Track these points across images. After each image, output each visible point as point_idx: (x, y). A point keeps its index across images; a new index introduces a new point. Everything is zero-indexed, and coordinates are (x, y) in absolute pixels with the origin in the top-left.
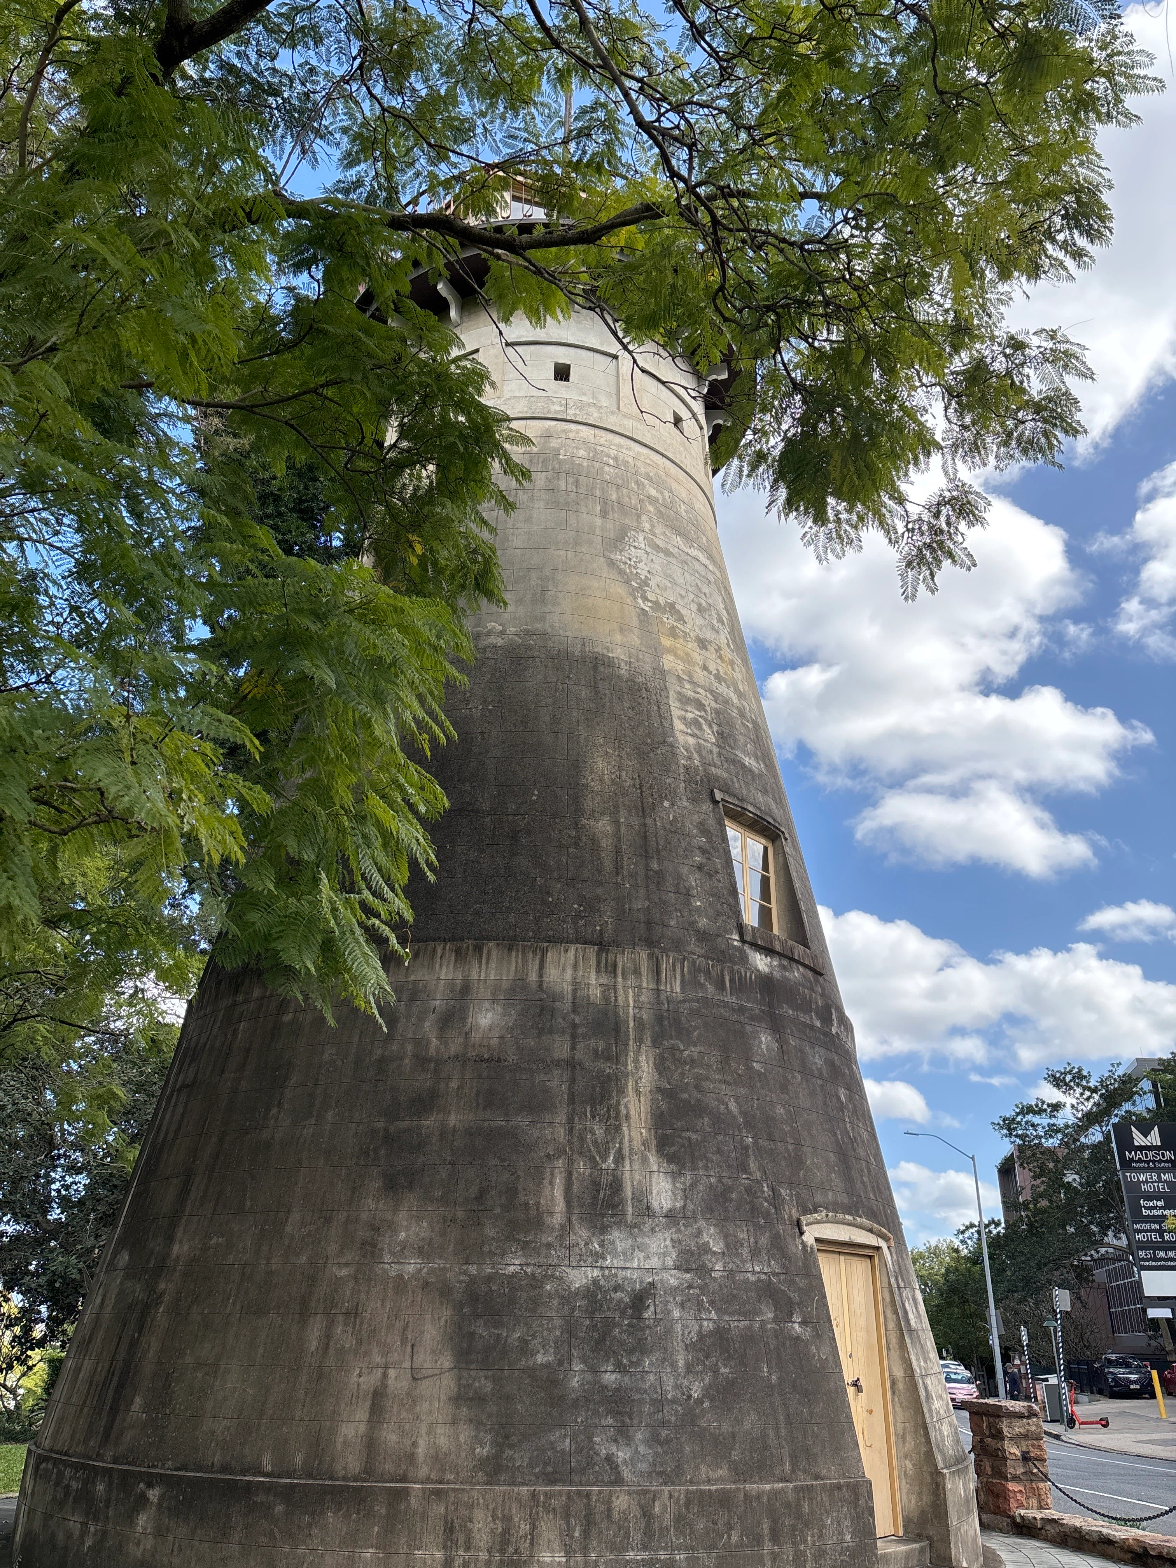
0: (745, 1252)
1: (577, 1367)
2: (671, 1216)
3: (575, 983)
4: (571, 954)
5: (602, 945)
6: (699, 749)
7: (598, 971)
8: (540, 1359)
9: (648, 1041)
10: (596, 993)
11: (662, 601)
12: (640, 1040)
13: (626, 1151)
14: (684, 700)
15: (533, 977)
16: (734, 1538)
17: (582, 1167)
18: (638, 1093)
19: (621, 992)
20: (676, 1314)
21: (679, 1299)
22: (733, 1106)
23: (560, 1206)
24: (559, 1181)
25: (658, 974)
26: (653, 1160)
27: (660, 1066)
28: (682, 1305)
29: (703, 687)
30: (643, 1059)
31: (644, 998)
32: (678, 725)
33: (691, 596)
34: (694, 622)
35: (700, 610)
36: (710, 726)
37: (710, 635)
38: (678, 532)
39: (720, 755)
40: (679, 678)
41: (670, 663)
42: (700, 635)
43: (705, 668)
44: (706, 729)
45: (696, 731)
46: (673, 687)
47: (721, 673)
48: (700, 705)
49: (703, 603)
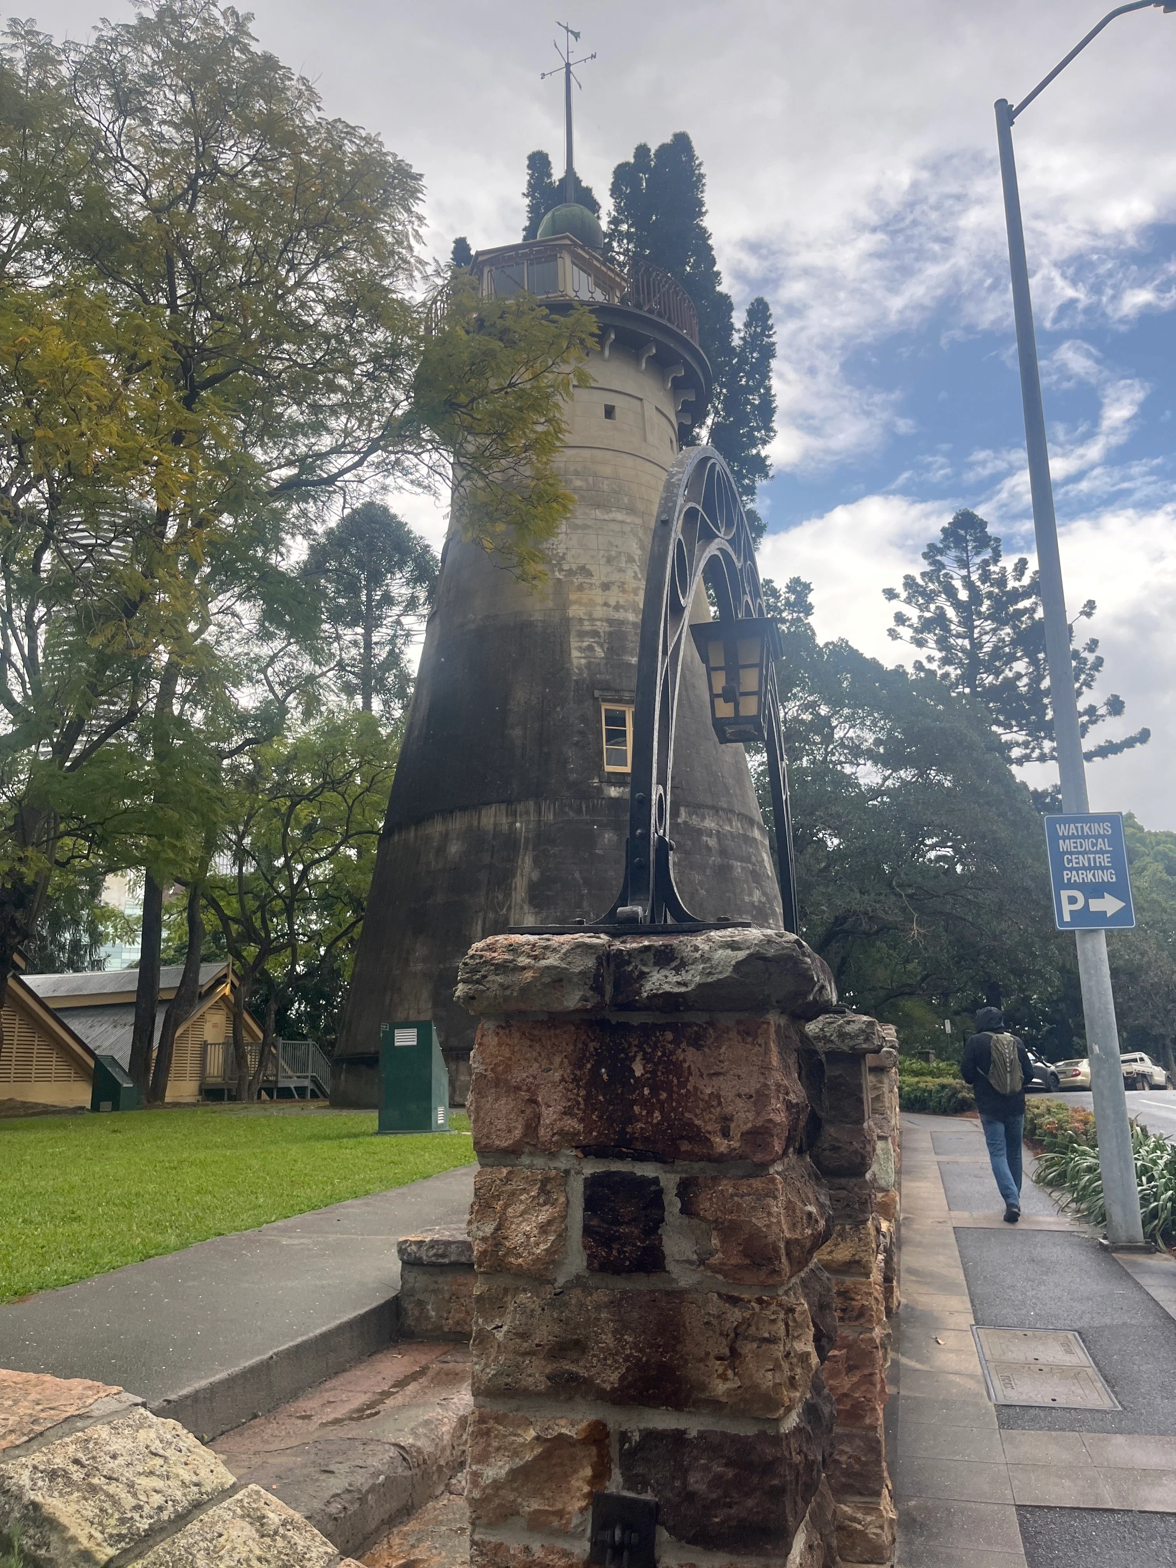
3: (495, 825)
4: (493, 809)
5: (509, 802)
6: (589, 666)
7: (507, 816)
9: (530, 847)
10: (505, 828)
11: (574, 567)
12: (526, 849)
13: (513, 905)
14: (582, 635)
15: (475, 824)
17: (491, 915)
18: (522, 875)
19: (518, 825)
22: (577, 875)
24: (480, 923)
25: (540, 812)
26: (526, 907)
27: (536, 861)
29: (601, 620)
30: (527, 858)
31: (531, 826)
32: (575, 653)
33: (602, 553)
34: (601, 573)
35: (609, 561)
36: (602, 646)
37: (616, 577)
38: (598, 506)
39: (606, 664)
40: (581, 620)
41: (575, 611)
42: (605, 580)
43: (606, 604)
44: (598, 649)
45: (589, 654)
46: (575, 628)
47: (622, 602)
48: (595, 634)
49: (613, 553)
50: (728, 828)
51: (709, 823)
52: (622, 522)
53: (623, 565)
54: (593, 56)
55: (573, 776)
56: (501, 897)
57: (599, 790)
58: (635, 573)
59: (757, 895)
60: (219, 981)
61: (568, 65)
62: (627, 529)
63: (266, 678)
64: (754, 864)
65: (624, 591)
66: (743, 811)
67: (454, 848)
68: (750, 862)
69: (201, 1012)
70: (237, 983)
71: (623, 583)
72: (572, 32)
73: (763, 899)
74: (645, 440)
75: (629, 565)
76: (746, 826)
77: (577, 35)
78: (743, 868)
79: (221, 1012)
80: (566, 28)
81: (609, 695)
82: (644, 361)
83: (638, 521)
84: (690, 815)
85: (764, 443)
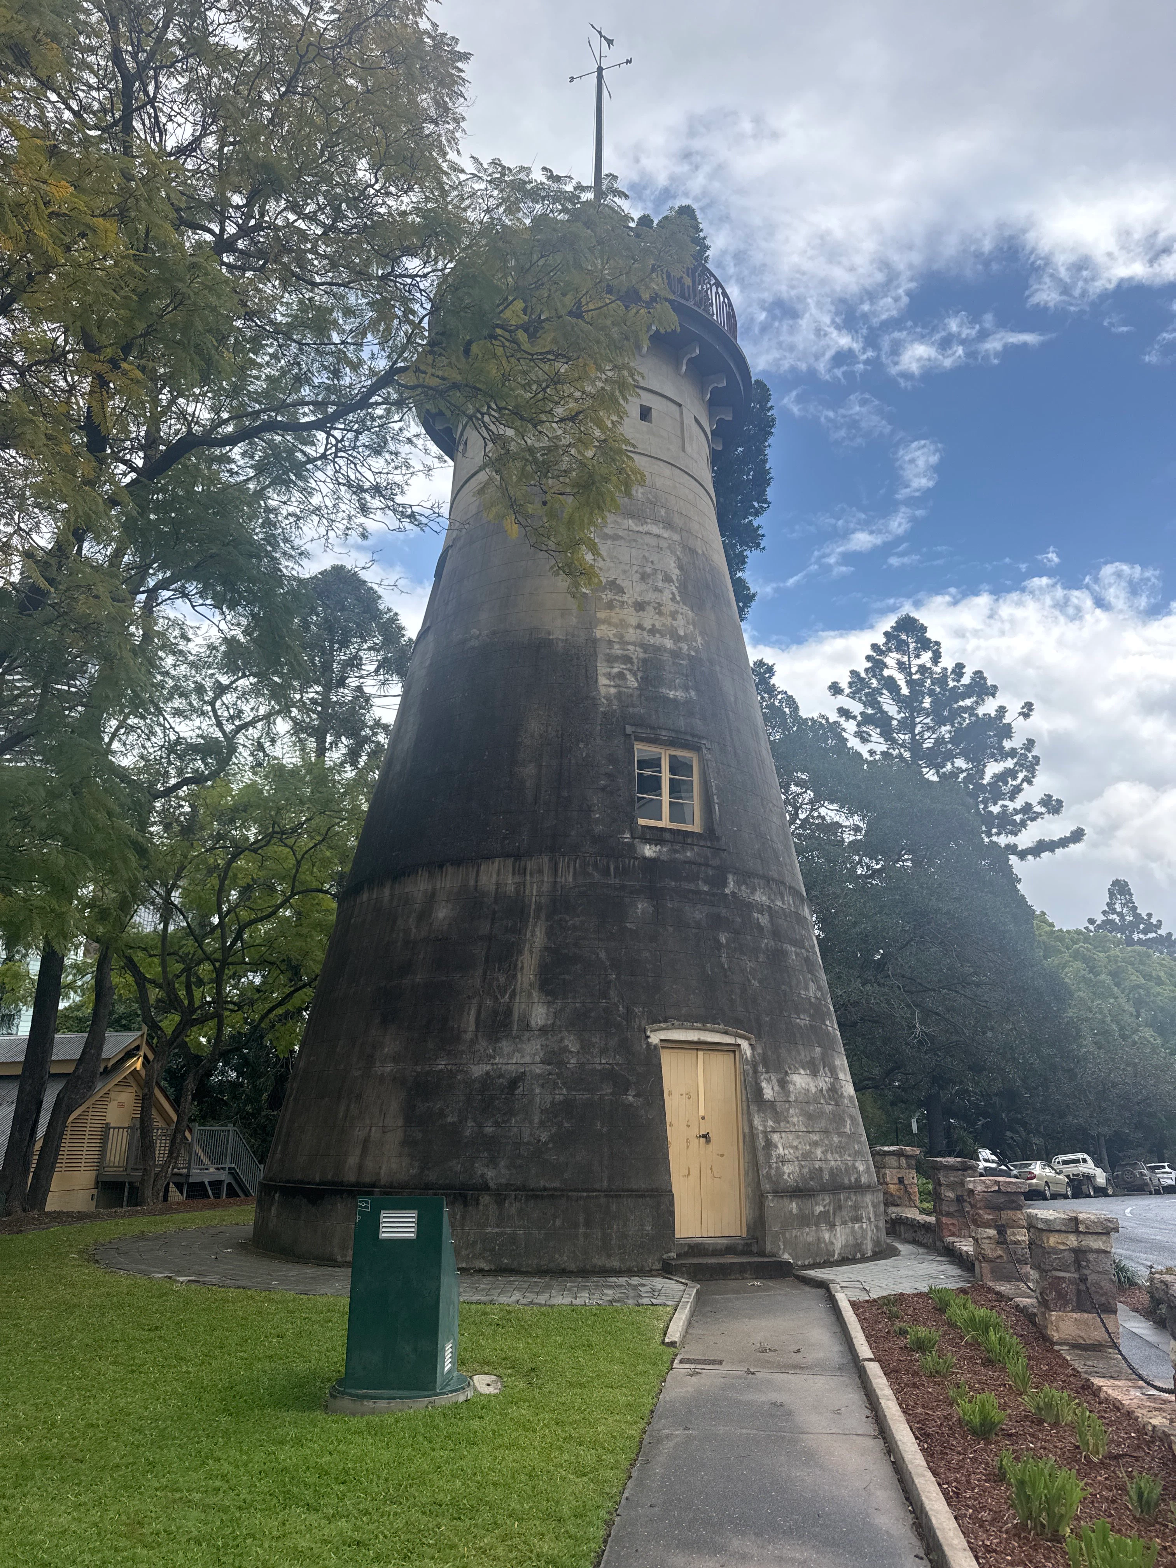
0: (596, 1051)
1: (470, 1123)
2: (543, 1030)
3: (498, 884)
4: (496, 864)
5: (517, 856)
6: (619, 696)
7: (514, 874)
8: (449, 1119)
9: (543, 916)
10: (511, 889)
11: (604, 582)
12: (537, 917)
13: (518, 990)
14: (611, 659)
15: (472, 883)
16: (558, 1223)
17: (488, 1002)
18: (531, 952)
19: (528, 887)
20: (537, 1091)
21: (541, 1082)
22: (603, 955)
23: (472, 1028)
24: (473, 1012)
25: (556, 870)
26: (535, 994)
27: (550, 933)
28: (542, 1086)
29: (634, 644)
30: (538, 930)
31: (544, 889)
32: (603, 681)
33: (635, 568)
34: (634, 590)
35: (644, 577)
36: (635, 675)
37: (651, 596)
38: (632, 516)
39: (640, 696)
40: (610, 642)
41: (602, 631)
42: (640, 599)
43: (639, 627)
44: (630, 677)
45: (619, 682)
46: (603, 650)
47: (658, 626)
48: (627, 659)
49: (648, 570)
50: (779, 903)
51: (759, 897)
52: (658, 536)
53: (660, 584)
54: (629, 61)
55: (598, 829)
56: (502, 980)
57: (631, 847)
58: (673, 594)
59: (812, 987)
60: (130, 1054)
61: (600, 70)
62: (664, 544)
63: (214, 710)
64: (807, 951)
65: (660, 613)
66: (793, 884)
67: (442, 913)
68: (803, 947)
69: (105, 1090)
70: (151, 1057)
71: (660, 605)
72: (605, 38)
73: (819, 995)
74: (684, 450)
75: (666, 585)
76: (798, 902)
77: (610, 42)
78: (797, 954)
79: (130, 1089)
80: (600, 33)
81: (643, 732)
82: (685, 362)
83: (676, 537)
84: (738, 883)
85: (757, 513)
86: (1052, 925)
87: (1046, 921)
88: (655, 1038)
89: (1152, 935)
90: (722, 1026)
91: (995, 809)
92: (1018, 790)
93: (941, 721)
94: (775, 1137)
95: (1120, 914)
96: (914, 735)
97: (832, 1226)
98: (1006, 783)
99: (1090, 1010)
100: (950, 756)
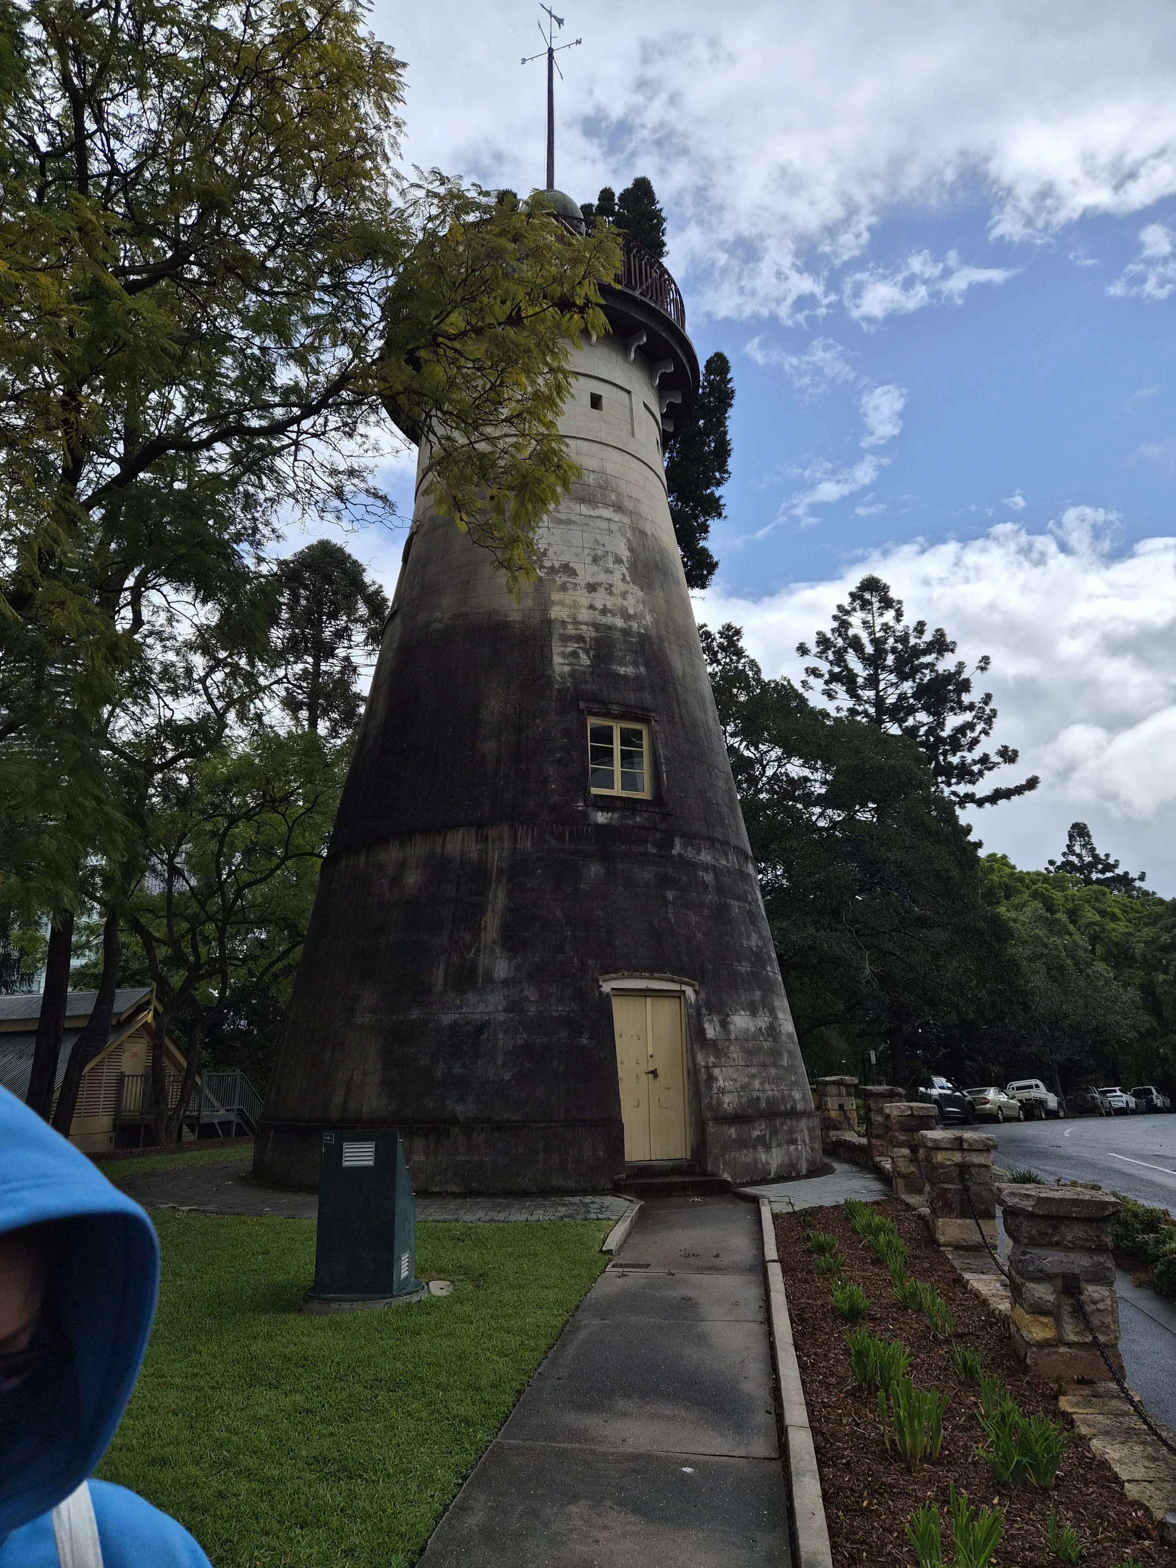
0: (553, 1000)
1: (441, 1065)
2: (506, 983)
3: (462, 851)
4: (461, 833)
5: (480, 825)
6: (573, 674)
7: (477, 842)
8: (422, 1063)
9: (504, 880)
10: (474, 855)
11: (557, 565)
12: (499, 881)
13: (482, 947)
14: (565, 639)
15: (439, 850)
16: (520, 1150)
17: (455, 959)
18: (494, 912)
19: (490, 853)
20: (501, 1036)
21: (504, 1028)
22: (559, 913)
23: (441, 981)
24: (442, 967)
25: (516, 838)
26: (498, 951)
27: (511, 894)
28: (505, 1032)
29: (586, 624)
30: (499, 892)
31: (505, 855)
32: (557, 660)
33: (587, 551)
34: (586, 573)
35: (595, 560)
36: (587, 653)
37: (602, 578)
38: (583, 500)
39: (592, 673)
40: (564, 623)
41: (557, 613)
42: (591, 581)
43: (592, 607)
44: (583, 656)
45: (573, 661)
46: (557, 631)
47: (609, 606)
48: (580, 639)
49: (600, 553)
50: (724, 862)
51: (705, 857)
52: (609, 520)
53: (611, 565)
54: (579, 42)
55: (554, 799)
56: (468, 937)
57: (585, 815)
58: (623, 575)
59: (754, 937)
60: (141, 1008)
61: (551, 51)
62: (614, 527)
63: (206, 689)
64: (750, 904)
65: (611, 594)
66: (738, 843)
67: (412, 878)
68: (746, 901)
69: (119, 1042)
70: (161, 1010)
71: (611, 586)
72: (555, 17)
73: (761, 943)
74: (633, 435)
75: (617, 566)
76: (742, 861)
77: (560, 22)
78: (740, 908)
79: (142, 1040)
80: (550, 12)
81: (595, 707)
82: (633, 350)
83: (626, 520)
84: (684, 845)
85: (719, 483)
86: (1014, 867)
87: (1007, 865)
88: (606, 987)
89: (1109, 875)
90: (668, 975)
91: (955, 760)
92: (975, 742)
93: (903, 677)
94: (717, 1071)
95: (1079, 856)
96: (878, 692)
97: (768, 1148)
98: (964, 735)
99: (1046, 946)
100: (912, 710)
